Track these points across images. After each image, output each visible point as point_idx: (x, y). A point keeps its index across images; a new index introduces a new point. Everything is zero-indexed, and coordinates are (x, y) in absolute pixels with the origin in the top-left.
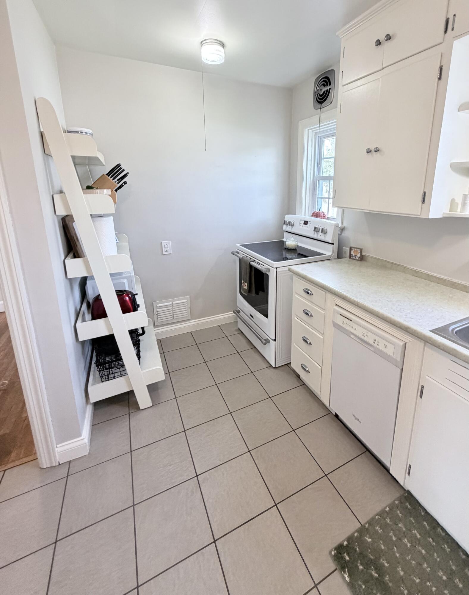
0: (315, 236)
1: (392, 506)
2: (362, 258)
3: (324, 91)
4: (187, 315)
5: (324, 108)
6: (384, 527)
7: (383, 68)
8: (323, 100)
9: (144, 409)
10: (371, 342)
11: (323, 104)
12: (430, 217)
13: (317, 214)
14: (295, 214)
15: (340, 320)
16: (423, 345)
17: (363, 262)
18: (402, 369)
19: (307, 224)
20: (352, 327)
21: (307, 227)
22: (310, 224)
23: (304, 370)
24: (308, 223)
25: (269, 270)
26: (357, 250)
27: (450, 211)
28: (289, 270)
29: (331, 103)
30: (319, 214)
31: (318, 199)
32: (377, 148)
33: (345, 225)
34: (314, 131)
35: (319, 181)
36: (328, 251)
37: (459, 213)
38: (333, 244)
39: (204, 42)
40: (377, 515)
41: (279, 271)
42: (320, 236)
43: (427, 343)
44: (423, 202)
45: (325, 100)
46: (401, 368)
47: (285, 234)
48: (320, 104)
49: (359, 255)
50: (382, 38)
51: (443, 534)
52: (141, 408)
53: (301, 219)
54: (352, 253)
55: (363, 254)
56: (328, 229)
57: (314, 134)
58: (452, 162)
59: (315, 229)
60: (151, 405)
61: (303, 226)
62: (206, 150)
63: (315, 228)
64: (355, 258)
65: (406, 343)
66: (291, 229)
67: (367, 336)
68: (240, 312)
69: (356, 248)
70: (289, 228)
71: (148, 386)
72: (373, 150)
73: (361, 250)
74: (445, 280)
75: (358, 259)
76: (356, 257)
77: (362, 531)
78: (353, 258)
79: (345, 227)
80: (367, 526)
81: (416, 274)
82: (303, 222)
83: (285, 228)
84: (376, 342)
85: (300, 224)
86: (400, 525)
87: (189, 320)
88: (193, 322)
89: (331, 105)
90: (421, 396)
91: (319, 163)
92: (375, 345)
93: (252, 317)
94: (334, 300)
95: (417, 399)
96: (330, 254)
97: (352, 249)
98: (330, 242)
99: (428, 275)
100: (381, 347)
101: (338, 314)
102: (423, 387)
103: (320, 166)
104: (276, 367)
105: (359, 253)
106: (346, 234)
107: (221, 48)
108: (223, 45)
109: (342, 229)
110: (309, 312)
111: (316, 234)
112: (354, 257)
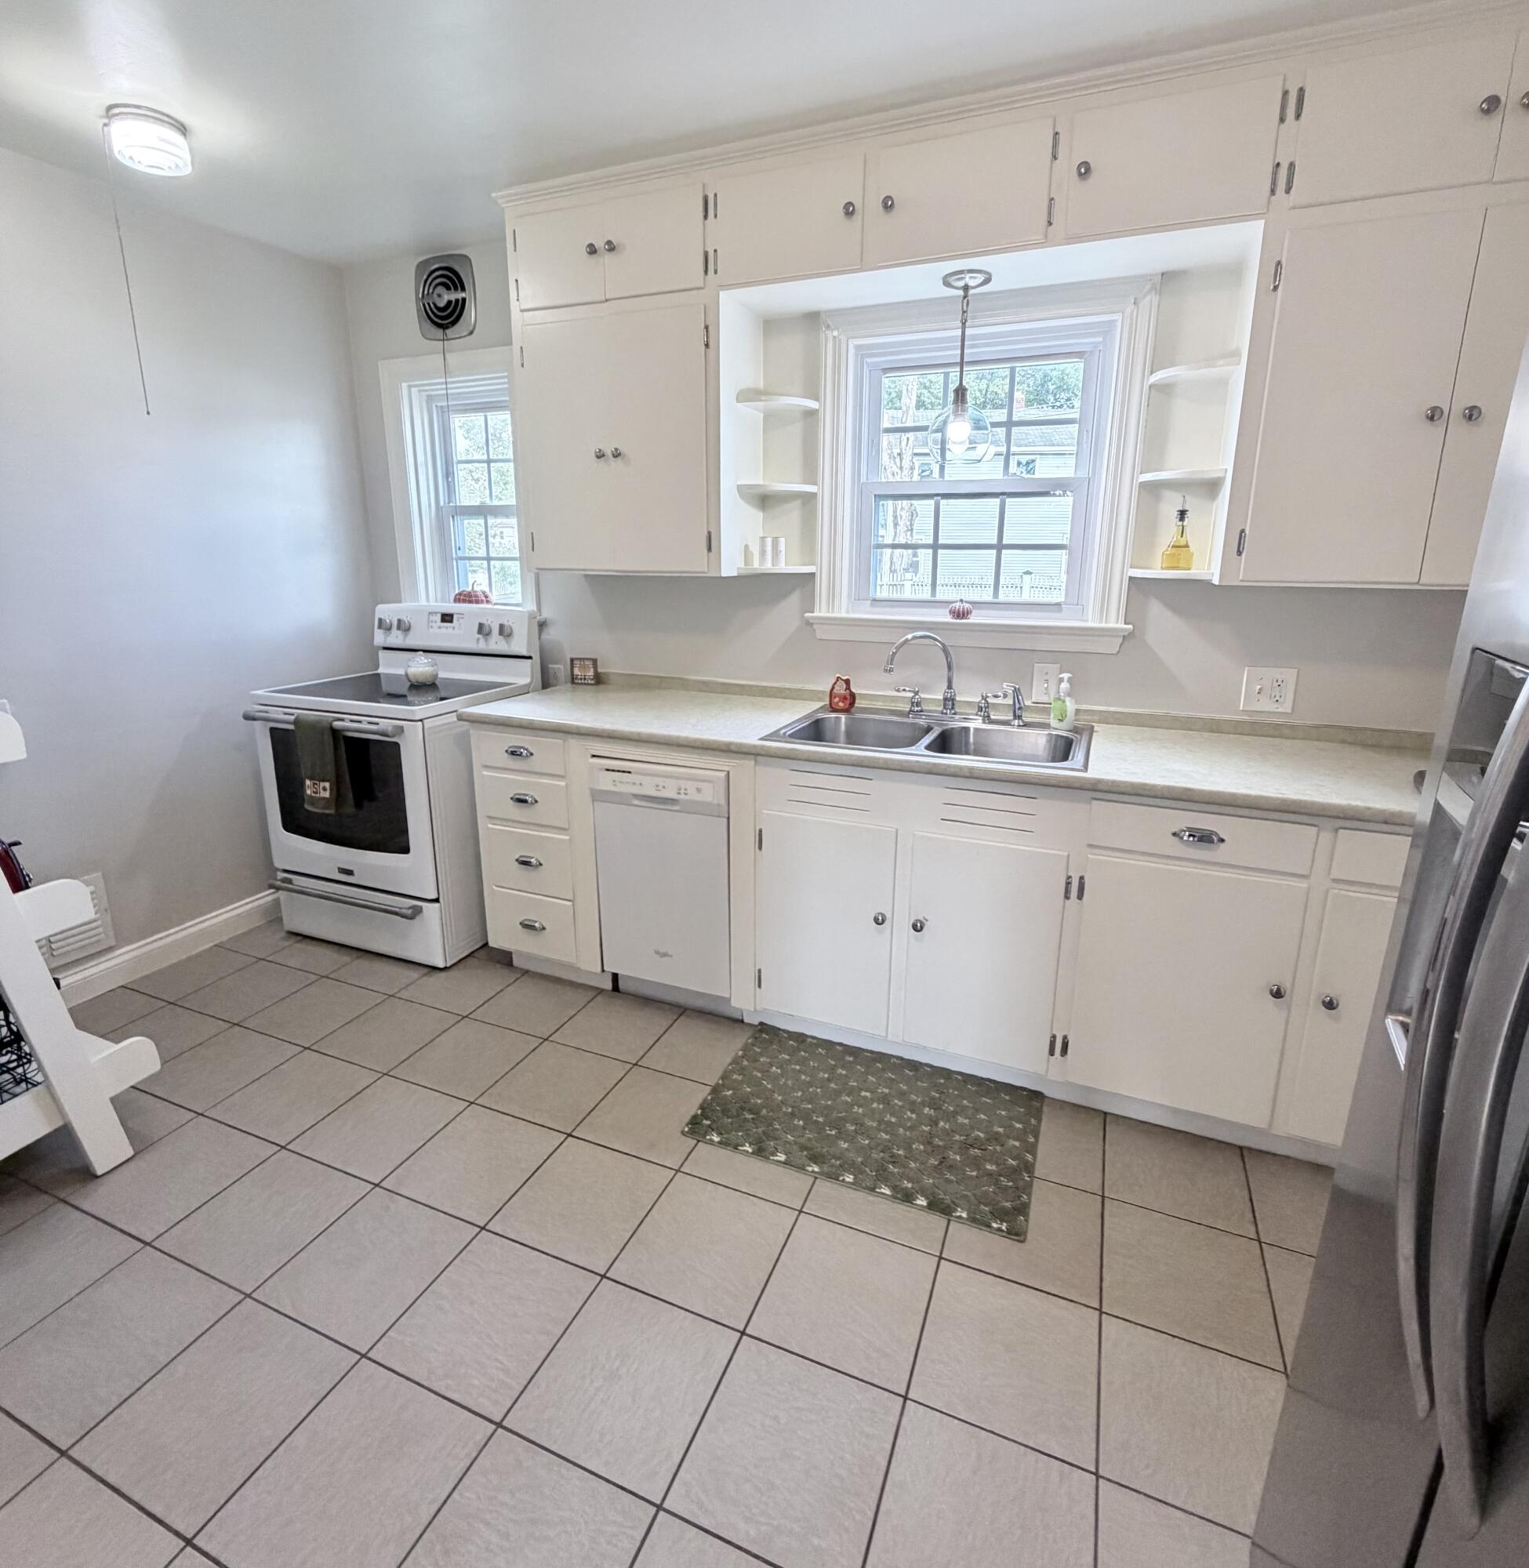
0: (482, 647)
1: (746, 1048)
2: (599, 680)
3: (449, 302)
4: (103, 935)
5: (452, 341)
6: (742, 1071)
7: (607, 300)
8: (449, 320)
9: (108, 1173)
10: (672, 794)
11: (448, 331)
12: (723, 575)
13: (469, 595)
14: (400, 602)
15: (606, 782)
16: (753, 762)
17: (601, 687)
18: (728, 818)
19: (451, 621)
20: (634, 784)
21: (454, 628)
22: (461, 621)
23: (533, 929)
24: (455, 617)
25: (401, 730)
26: (587, 663)
27: (745, 565)
28: (460, 718)
29: (471, 333)
30: (476, 596)
31: (457, 562)
32: (616, 449)
33: (546, 614)
34: (427, 390)
35: (453, 517)
36: (522, 674)
37: (756, 566)
38: (530, 658)
39: (116, 111)
40: (731, 1064)
41: (429, 728)
42: (497, 644)
43: (759, 758)
44: (709, 549)
45: (454, 323)
46: (727, 816)
47: (382, 654)
48: (441, 331)
49: (591, 673)
50: (600, 244)
51: (815, 1041)
52: (99, 1172)
53: (433, 611)
54: (577, 671)
55: (600, 670)
56: (513, 626)
57: (424, 398)
58: (739, 483)
59: (481, 629)
60: (130, 1152)
61: (439, 628)
62: (148, 413)
63: (481, 626)
64: (583, 681)
65: (728, 772)
66: (404, 640)
67: (664, 787)
68: (290, 881)
69: (584, 659)
70: (396, 638)
71: (113, 1100)
72: (609, 453)
73: (595, 661)
74: (751, 686)
75: (590, 682)
76: (585, 679)
77: (715, 1090)
78: (580, 681)
79: (546, 619)
80: (721, 1082)
81: (707, 687)
82: (439, 616)
83: (380, 638)
84: (682, 791)
85: (431, 624)
86: (762, 1060)
87: (110, 949)
88: (125, 954)
89: (468, 337)
90: (760, 848)
91: (449, 474)
92: (682, 796)
93: (350, 873)
94: (587, 749)
95: (755, 851)
96: (528, 680)
97: (575, 662)
98: (525, 653)
99: (724, 684)
100: (693, 796)
101: (601, 769)
102: (761, 831)
103: (450, 480)
104: (448, 965)
105: (592, 670)
106: (552, 634)
107: (177, 137)
108: (183, 129)
109: (542, 625)
110: (527, 795)
111: (482, 641)
112: (581, 679)
